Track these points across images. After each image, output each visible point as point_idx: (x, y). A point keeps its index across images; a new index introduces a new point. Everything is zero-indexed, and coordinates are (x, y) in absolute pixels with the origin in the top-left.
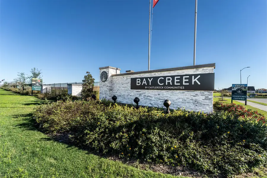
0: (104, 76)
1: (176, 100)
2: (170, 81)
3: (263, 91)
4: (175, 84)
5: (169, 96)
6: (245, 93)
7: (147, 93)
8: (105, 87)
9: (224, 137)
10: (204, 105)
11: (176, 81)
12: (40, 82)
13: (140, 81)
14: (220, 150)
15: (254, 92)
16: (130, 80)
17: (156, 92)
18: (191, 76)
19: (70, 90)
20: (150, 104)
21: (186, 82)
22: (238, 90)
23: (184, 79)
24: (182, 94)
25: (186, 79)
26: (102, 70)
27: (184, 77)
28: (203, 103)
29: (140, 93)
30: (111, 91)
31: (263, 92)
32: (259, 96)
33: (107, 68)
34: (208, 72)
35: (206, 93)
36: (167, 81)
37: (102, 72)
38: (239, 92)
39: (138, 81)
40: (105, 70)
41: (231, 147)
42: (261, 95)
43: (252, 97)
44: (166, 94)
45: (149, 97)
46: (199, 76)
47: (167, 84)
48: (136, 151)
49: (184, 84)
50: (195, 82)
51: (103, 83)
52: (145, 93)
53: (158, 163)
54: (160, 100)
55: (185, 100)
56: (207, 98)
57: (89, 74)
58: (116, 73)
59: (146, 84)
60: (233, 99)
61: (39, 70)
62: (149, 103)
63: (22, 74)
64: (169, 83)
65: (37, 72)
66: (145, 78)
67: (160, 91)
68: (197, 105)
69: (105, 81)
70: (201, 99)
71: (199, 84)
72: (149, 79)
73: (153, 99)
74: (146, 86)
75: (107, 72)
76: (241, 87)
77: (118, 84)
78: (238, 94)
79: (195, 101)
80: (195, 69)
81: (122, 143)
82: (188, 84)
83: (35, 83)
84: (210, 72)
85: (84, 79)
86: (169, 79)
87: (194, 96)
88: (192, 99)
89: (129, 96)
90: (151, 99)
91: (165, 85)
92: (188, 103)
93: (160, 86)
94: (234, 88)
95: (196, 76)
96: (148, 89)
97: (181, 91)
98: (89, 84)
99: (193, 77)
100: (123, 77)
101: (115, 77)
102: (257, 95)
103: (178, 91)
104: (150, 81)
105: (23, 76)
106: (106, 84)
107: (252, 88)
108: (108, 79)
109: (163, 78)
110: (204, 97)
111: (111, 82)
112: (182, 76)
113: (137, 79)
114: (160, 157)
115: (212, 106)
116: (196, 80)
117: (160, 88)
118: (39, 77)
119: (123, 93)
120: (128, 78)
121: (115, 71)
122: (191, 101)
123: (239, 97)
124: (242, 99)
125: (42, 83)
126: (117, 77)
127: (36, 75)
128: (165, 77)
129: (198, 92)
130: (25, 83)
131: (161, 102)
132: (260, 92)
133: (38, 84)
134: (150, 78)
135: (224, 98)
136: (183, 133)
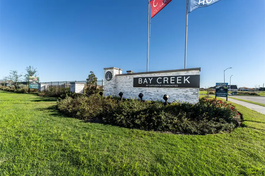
0: (109, 76)
1: (172, 95)
2: (167, 81)
3: (244, 89)
4: (171, 83)
5: (166, 92)
6: (226, 91)
7: (147, 90)
8: (110, 85)
9: (204, 115)
10: (193, 98)
11: (171, 80)
12: (37, 80)
13: (142, 80)
14: (202, 123)
15: (237, 90)
16: (133, 79)
17: (155, 89)
18: (183, 76)
19: (74, 88)
20: (151, 99)
21: (179, 81)
22: (221, 88)
23: (178, 79)
24: (177, 91)
25: (179, 79)
26: (106, 70)
27: (178, 78)
28: (191, 97)
29: (142, 90)
30: (115, 89)
31: (244, 91)
32: (240, 94)
33: (112, 68)
34: (196, 74)
35: (194, 89)
36: (164, 81)
37: (106, 72)
38: (222, 90)
39: (140, 80)
40: (109, 70)
41: (208, 121)
42: (242, 93)
43: (234, 94)
44: (163, 91)
45: (149, 94)
46: (189, 77)
47: (164, 83)
48: (151, 125)
49: (178, 83)
50: (186, 81)
51: (108, 82)
52: (146, 90)
53: (166, 131)
54: (159, 96)
55: (179, 95)
56: (194, 94)
57: (92, 73)
58: (119, 73)
59: (147, 83)
60: (216, 96)
61: (34, 68)
62: (149, 98)
63: (15, 72)
64: (166, 82)
65: (32, 70)
66: (146, 78)
67: (158, 88)
68: (187, 98)
69: (110, 80)
70: (190, 94)
71: (189, 83)
72: (149, 78)
73: (153, 95)
74: (147, 84)
75: (112, 72)
76: (223, 86)
77: (122, 82)
78: (221, 92)
79: (186, 96)
80: (186, 71)
81: (142, 121)
82: (181, 83)
83: (31, 81)
84: (197, 74)
85: (88, 78)
86: (166, 79)
87: (185, 92)
88: (184, 95)
89: (132, 93)
90: (151, 94)
91: (162, 84)
92: (181, 97)
93: (159, 84)
94: (218, 86)
95: (186, 76)
96: (148, 87)
97: (176, 88)
98: (93, 82)
99: (185, 77)
100: (127, 77)
101: (119, 77)
102: (239, 93)
103: (173, 88)
104: (150, 80)
105: (16, 74)
106: (110, 82)
107: (234, 87)
108: (112, 78)
109: (161, 78)
110: (192, 93)
111: (115, 81)
112: (176, 77)
113: (139, 79)
114: (167, 127)
115: (198, 99)
116: (186, 80)
117: (159, 85)
118: (34, 75)
119: (126, 91)
120: (131, 77)
121: (118, 71)
122: (183, 96)
123: (222, 94)
124: (224, 96)
125: (39, 81)
126: (120, 76)
127: (32, 73)
128: (163, 77)
129: (188, 89)
130: (17, 81)
131: (159, 97)
132: (242, 90)
133: (34, 82)
134: (151, 78)
135: (209, 95)
136: (180, 114)
